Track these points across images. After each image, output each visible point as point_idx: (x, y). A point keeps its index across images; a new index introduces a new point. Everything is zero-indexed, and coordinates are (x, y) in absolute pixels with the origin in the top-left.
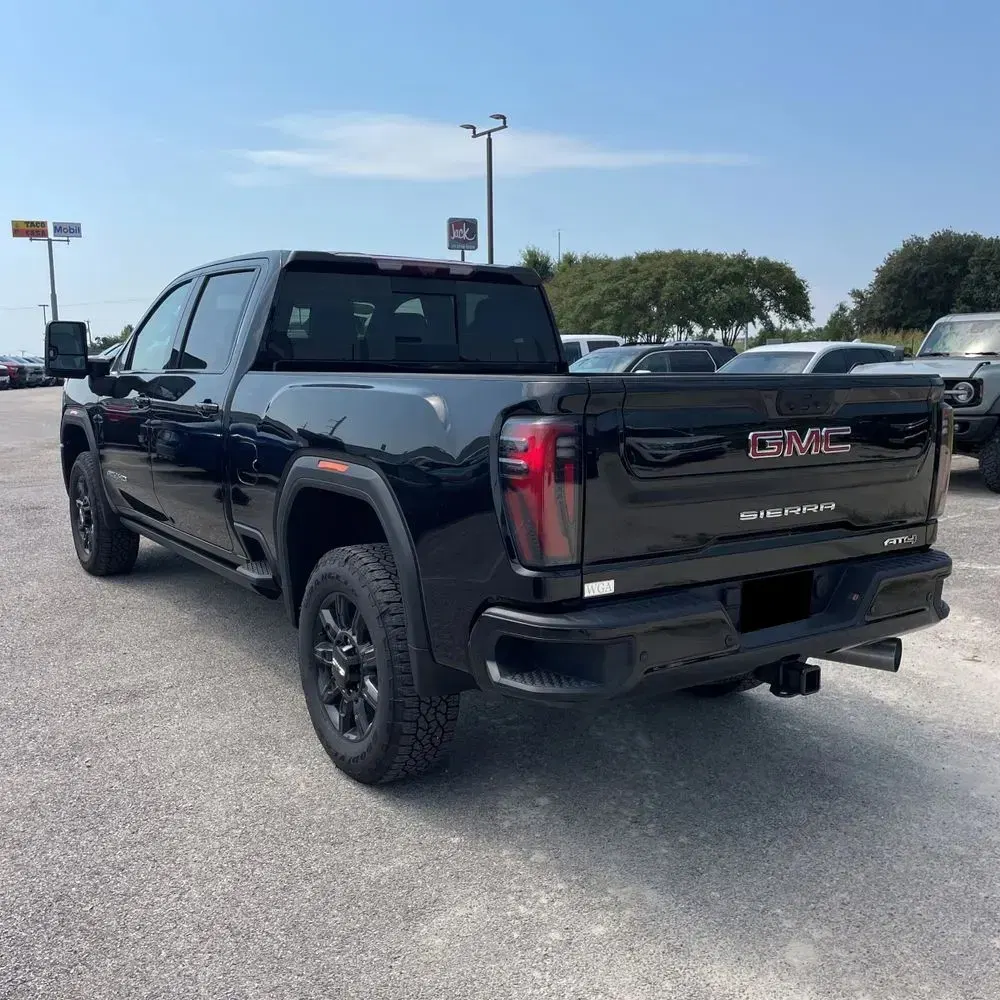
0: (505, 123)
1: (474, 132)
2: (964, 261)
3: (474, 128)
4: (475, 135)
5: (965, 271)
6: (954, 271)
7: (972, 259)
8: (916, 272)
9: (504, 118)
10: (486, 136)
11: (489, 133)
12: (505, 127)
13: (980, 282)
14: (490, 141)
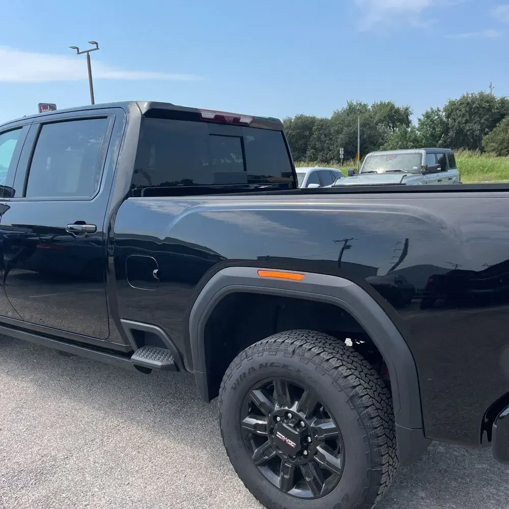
0: (97, 46)
1: (78, 51)
2: (311, 129)
3: (78, 49)
4: (79, 53)
5: (311, 134)
6: (307, 133)
7: (314, 127)
8: (290, 134)
9: (97, 44)
10: (86, 54)
11: (88, 52)
12: (98, 49)
13: (319, 139)
14: (89, 57)
